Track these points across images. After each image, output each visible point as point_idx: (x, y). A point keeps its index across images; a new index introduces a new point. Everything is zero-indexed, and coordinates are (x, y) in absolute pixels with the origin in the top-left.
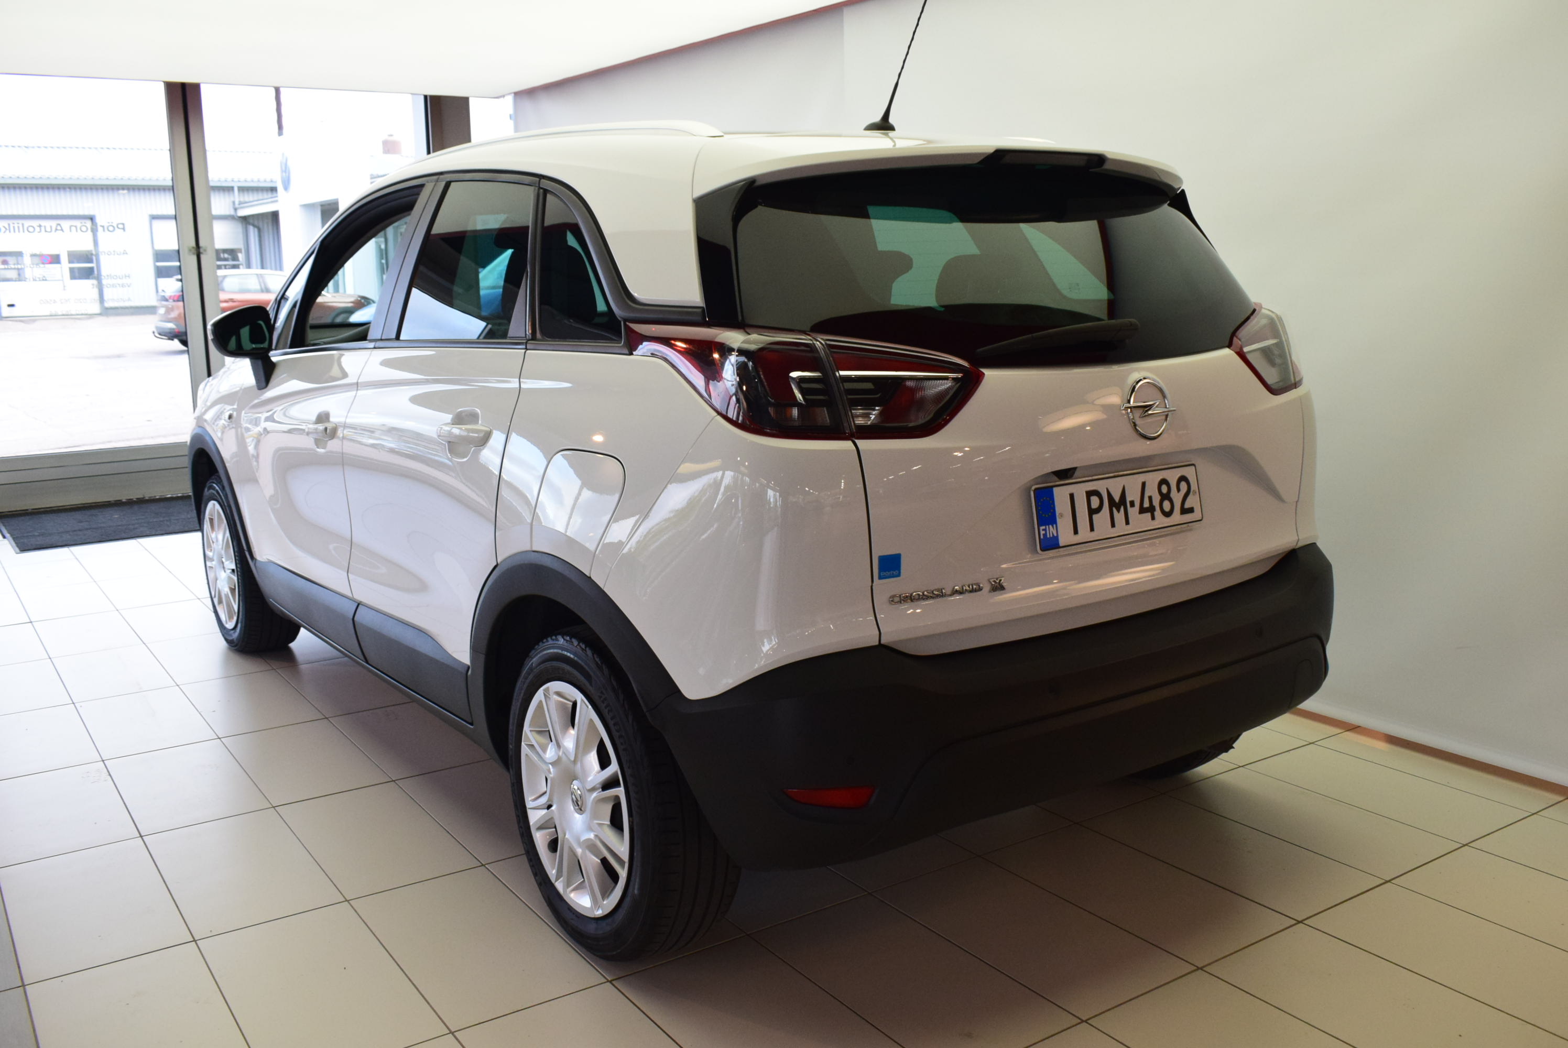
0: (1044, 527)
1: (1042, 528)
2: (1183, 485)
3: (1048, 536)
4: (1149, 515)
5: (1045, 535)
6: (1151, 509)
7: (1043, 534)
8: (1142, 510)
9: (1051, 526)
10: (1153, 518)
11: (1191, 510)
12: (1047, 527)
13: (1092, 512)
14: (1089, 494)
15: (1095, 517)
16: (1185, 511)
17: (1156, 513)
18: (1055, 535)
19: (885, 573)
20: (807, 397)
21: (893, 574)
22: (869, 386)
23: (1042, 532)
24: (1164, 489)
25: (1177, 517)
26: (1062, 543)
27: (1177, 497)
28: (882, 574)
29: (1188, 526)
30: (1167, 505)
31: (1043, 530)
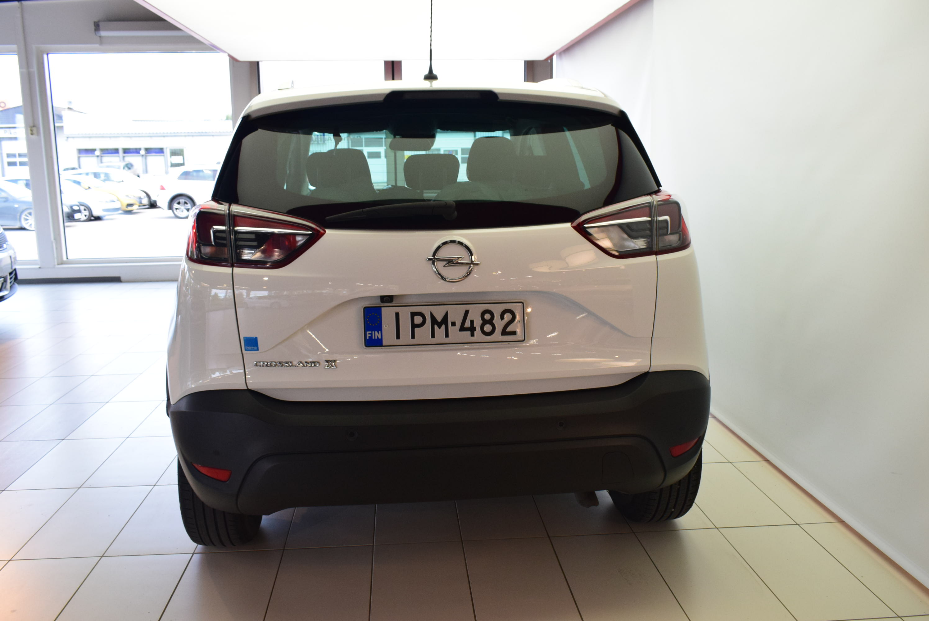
0: (370, 332)
1: (368, 332)
2: (508, 317)
3: (373, 338)
4: (469, 333)
5: (371, 337)
6: (472, 329)
7: (369, 337)
8: (462, 329)
9: (376, 332)
10: (472, 335)
11: (514, 333)
12: (373, 332)
13: (414, 326)
14: (413, 314)
15: (416, 330)
16: (504, 332)
17: (475, 333)
18: (380, 338)
19: (248, 348)
20: (217, 241)
21: (253, 348)
22: (253, 236)
23: (368, 336)
24: (487, 317)
25: (497, 335)
26: (384, 344)
27: (499, 324)
28: (246, 348)
29: (509, 344)
30: (488, 328)
31: (369, 334)
